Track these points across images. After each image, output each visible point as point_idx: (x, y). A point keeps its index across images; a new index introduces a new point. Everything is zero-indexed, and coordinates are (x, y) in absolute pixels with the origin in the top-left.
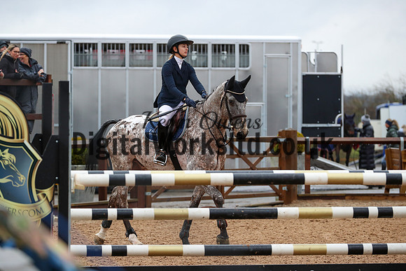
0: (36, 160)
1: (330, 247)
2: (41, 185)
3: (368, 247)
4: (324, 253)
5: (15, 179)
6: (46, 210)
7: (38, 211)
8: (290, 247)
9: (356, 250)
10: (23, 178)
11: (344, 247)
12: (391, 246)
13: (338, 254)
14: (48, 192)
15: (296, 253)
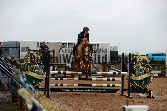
0: (43, 67)
1: (104, 85)
2: (44, 72)
3: (111, 85)
4: (102, 86)
5: (39, 70)
6: (45, 77)
7: (43, 77)
8: (95, 85)
9: (109, 86)
10: (40, 70)
11: (106, 85)
12: (116, 85)
13: (105, 86)
14: (45, 73)
15: (97, 86)
